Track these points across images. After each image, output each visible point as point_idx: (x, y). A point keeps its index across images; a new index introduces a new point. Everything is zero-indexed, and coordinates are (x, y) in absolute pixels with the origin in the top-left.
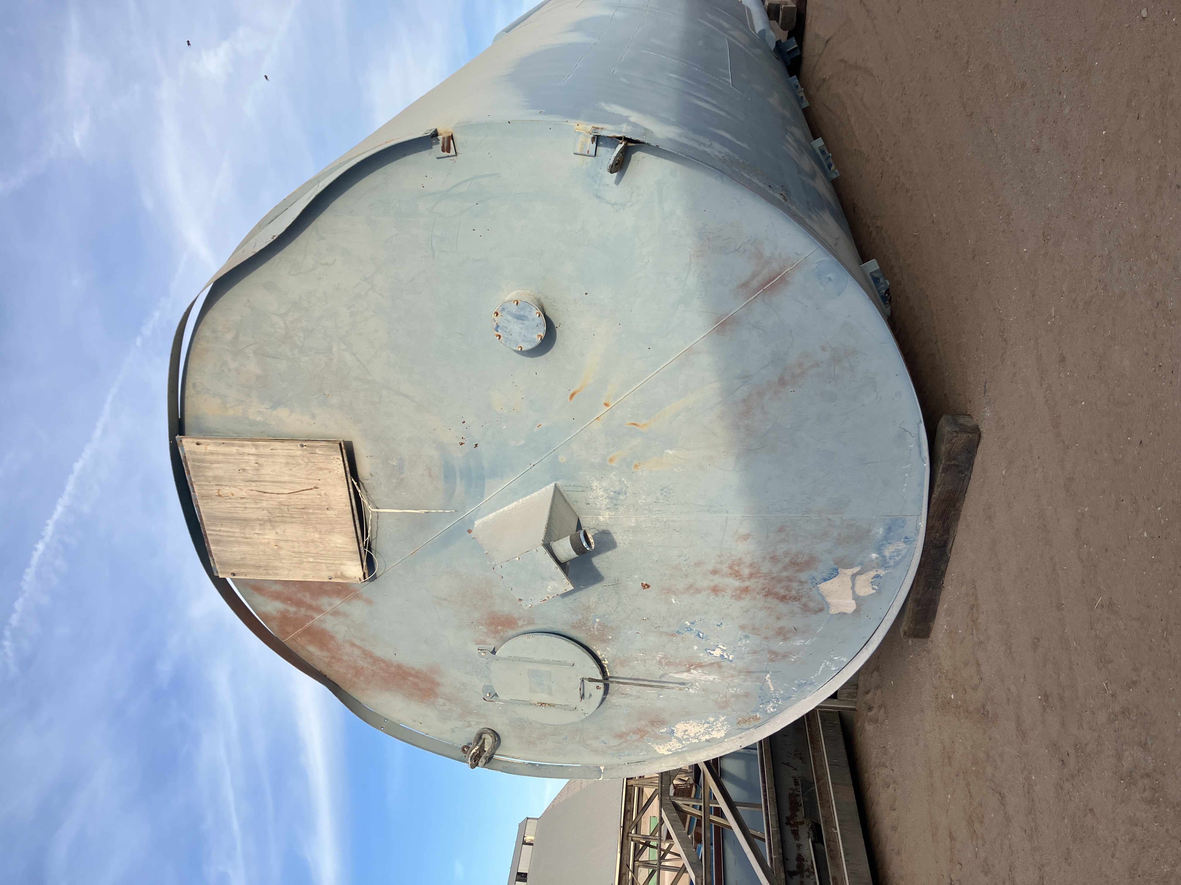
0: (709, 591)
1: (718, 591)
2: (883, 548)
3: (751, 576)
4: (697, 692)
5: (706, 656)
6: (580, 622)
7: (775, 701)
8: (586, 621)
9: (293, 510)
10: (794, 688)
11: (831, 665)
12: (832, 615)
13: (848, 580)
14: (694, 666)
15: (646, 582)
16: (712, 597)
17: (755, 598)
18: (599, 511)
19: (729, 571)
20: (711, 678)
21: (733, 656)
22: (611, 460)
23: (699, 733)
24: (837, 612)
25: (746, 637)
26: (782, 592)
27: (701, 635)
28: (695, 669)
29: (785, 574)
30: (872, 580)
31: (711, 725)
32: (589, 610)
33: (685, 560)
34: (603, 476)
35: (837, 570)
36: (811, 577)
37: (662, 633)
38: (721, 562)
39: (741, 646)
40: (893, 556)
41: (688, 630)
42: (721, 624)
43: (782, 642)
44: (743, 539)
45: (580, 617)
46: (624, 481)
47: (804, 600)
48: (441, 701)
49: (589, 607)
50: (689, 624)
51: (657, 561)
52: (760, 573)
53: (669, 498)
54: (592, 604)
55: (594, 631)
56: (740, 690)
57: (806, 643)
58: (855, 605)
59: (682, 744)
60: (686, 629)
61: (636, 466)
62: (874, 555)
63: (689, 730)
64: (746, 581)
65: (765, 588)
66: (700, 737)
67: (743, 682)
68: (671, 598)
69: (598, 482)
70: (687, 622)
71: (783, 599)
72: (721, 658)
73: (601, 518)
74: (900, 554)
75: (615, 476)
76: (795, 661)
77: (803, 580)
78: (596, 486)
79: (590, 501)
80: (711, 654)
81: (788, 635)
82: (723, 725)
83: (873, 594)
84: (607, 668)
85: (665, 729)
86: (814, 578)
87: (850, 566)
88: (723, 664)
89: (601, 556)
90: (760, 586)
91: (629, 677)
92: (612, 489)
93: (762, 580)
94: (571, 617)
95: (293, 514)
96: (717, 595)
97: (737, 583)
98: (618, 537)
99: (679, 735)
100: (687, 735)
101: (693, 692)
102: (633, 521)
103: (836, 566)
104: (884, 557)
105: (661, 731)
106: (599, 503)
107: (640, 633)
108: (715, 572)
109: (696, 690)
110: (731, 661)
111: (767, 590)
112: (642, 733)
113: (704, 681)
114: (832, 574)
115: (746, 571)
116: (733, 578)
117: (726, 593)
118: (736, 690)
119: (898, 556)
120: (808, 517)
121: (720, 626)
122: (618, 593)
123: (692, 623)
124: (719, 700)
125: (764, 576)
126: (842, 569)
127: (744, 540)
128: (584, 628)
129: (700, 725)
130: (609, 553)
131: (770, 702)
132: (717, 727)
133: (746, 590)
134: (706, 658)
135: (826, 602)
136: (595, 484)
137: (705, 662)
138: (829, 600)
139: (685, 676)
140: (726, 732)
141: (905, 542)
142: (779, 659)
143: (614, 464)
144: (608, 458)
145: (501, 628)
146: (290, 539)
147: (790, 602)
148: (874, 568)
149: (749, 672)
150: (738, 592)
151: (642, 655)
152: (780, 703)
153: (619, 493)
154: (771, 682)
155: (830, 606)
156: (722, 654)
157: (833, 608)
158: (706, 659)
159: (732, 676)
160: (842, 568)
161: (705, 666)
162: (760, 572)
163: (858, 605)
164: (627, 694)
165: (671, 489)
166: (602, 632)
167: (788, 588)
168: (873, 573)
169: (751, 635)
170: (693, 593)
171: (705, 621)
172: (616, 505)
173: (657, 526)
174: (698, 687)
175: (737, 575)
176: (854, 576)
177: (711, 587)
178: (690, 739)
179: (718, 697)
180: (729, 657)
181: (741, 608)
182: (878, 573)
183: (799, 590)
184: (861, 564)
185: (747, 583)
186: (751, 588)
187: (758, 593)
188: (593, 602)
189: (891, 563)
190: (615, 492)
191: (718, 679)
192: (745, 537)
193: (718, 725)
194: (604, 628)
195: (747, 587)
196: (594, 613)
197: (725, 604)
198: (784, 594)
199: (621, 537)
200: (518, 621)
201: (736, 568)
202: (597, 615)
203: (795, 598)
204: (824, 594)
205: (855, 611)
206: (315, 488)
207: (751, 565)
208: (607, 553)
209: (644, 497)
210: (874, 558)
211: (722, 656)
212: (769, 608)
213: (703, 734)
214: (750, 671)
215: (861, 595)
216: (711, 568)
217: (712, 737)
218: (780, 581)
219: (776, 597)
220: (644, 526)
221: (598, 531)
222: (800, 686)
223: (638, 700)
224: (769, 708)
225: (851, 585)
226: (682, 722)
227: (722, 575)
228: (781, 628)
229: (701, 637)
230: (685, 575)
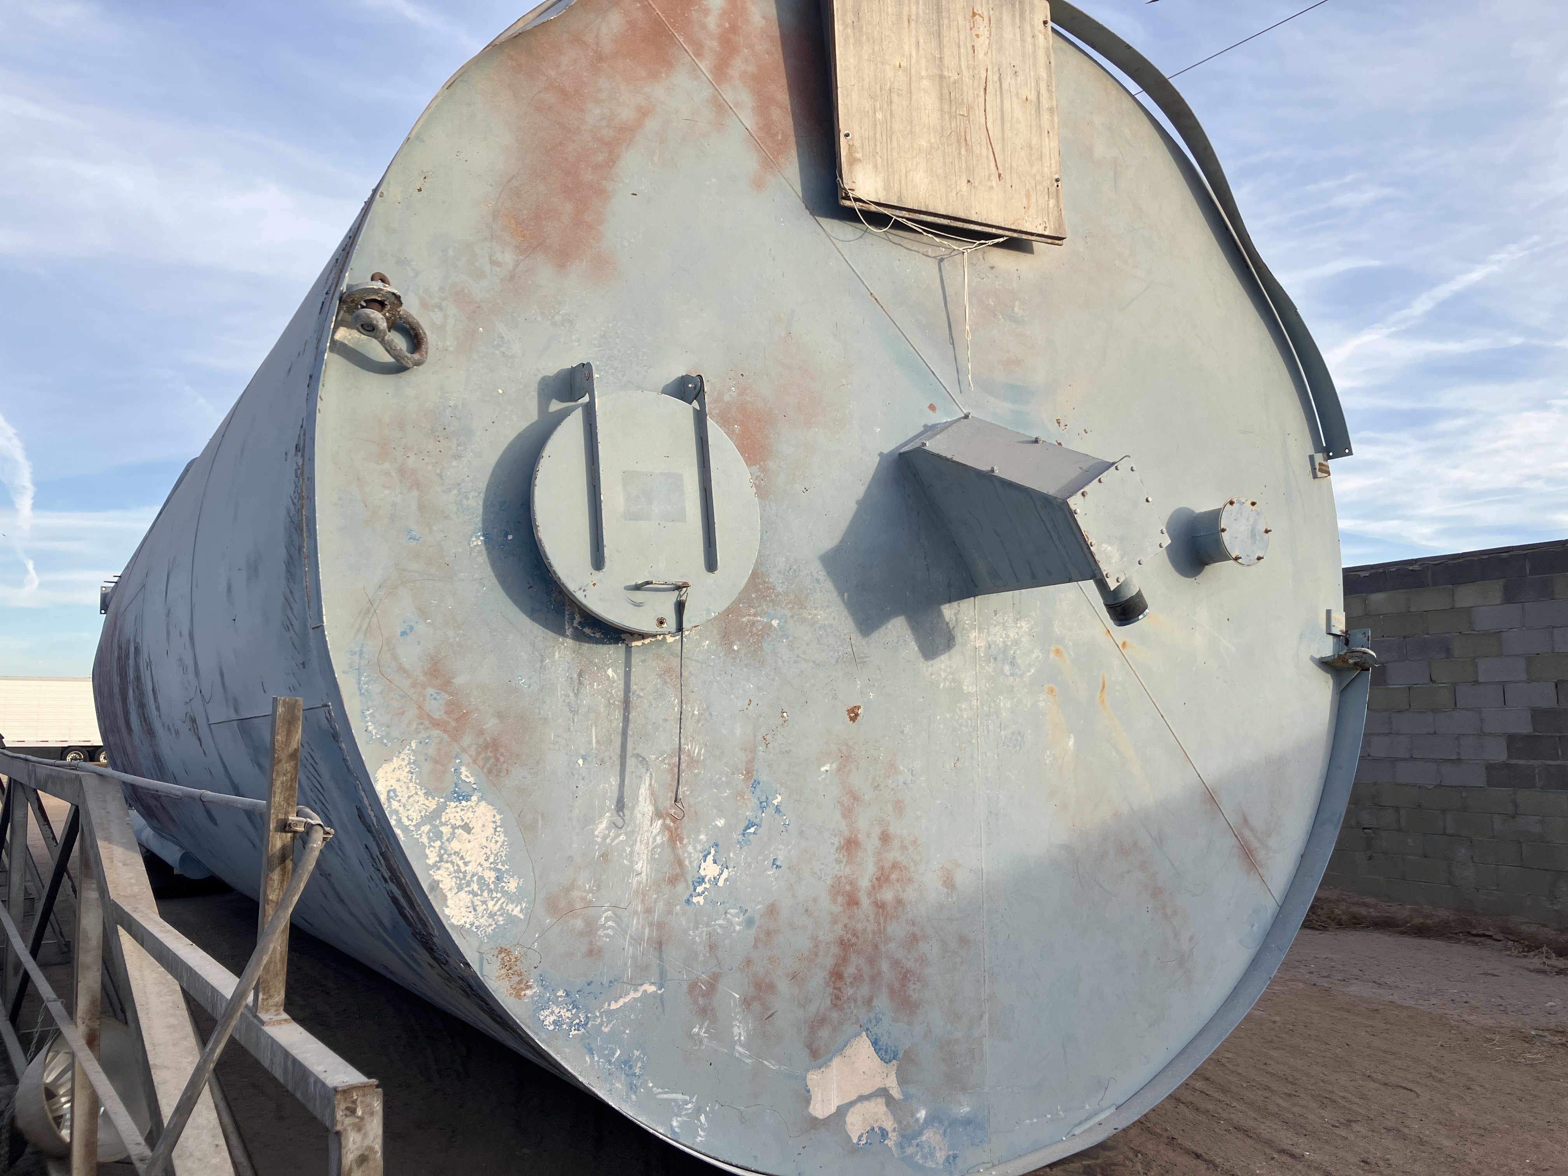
0: (847, 834)
1: (847, 849)
2: (936, 1124)
3: (880, 906)
4: (599, 840)
5: (699, 847)
6: (768, 588)
7: (578, 1021)
8: (771, 601)
9: (962, 124)
10: (618, 1052)
11: (686, 1114)
12: (805, 1079)
13: (878, 1083)
14: (672, 824)
15: (861, 715)
16: (836, 840)
17: (834, 921)
18: (986, 631)
19: (887, 865)
20: (641, 865)
21: (702, 903)
22: (1058, 651)
23: (461, 863)
24: (810, 1087)
25: (750, 922)
26: (850, 971)
27: (752, 830)
28: (665, 827)
29: (885, 966)
30: (876, 1129)
31: (492, 886)
32: (797, 607)
33: (905, 783)
34: (1035, 639)
35: (894, 1058)
36: (881, 1016)
37: (753, 751)
38: (903, 848)
39: (728, 915)
40: (922, 1148)
41: (761, 803)
42: (777, 867)
43: (740, 998)
44: (945, 879)
45: (779, 589)
46: (1030, 672)
47: (835, 1015)
48: (508, 258)
49: (802, 607)
50: (775, 802)
51: (902, 732)
52: (885, 920)
53: (1008, 746)
54: (810, 614)
55: (749, 615)
56: (607, 936)
57: (738, 1048)
58: (826, 1115)
59: (418, 826)
60: (764, 799)
61: (1052, 691)
62: (922, 1114)
63: (471, 837)
64: (869, 898)
65: (858, 938)
66: (449, 865)
67: (631, 937)
68: (832, 764)
69: (1027, 630)
70: (779, 798)
71: (837, 975)
72: (695, 879)
73: (974, 634)
74: (926, 1158)
75: (1037, 657)
76: (692, 1037)
77: (875, 1002)
78: (1021, 627)
79: (1000, 616)
80: (705, 856)
81: (756, 1006)
82: (492, 915)
83: (849, 1138)
84: (653, 640)
85: (472, 780)
86: (878, 1020)
87: (902, 1080)
88: (680, 887)
89: (909, 632)
90: (859, 926)
91: (634, 687)
92: (1018, 652)
93: (871, 927)
94: (779, 572)
95: (956, 122)
96: (839, 849)
97: (864, 883)
98: (943, 663)
99: (454, 813)
100: (453, 833)
101: (596, 833)
102: (971, 687)
103: (901, 1054)
104: (920, 1133)
105: (463, 769)
106: (998, 631)
107: (751, 707)
108: (885, 838)
109: (605, 838)
110: (688, 901)
111: (854, 940)
112: (453, 724)
113: (632, 852)
114: (886, 1052)
115: (887, 895)
116: (874, 875)
117: (845, 867)
118: (609, 927)
119: (924, 1157)
120: (985, 980)
121: (773, 864)
122: (837, 662)
123: (778, 810)
124: (576, 893)
125: (880, 930)
126: (895, 1067)
127: (945, 882)
128: (753, 596)
129: (491, 860)
130: (914, 647)
131: (574, 1011)
132: (484, 902)
133: (852, 901)
134: (695, 848)
135: (831, 1060)
136: (1024, 625)
137: (684, 846)
138: (836, 1062)
139: (644, 807)
140: (468, 926)
141: (947, 1159)
142: (695, 1002)
143: (1052, 655)
144: (1060, 647)
145: (737, 432)
146: (914, 97)
147: (830, 990)
148: (900, 1122)
149: (659, 945)
150: (848, 888)
151: (696, 713)
152: (573, 1032)
153: (1013, 664)
154: (635, 999)
155: (823, 1069)
156: (706, 880)
157: (820, 1076)
158: (690, 851)
159: (648, 911)
160: (898, 1067)
161: (674, 849)
162: (888, 921)
163: (827, 1121)
164: (580, 683)
165: (1020, 749)
166: (748, 630)
167: (858, 978)
168: (889, 1124)
169: (753, 931)
170: (842, 805)
171: (784, 832)
172: (995, 659)
173: (963, 728)
174: (613, 840)
175: (882, 879)
176: (883, 1092)
177: (856, 836)
178: (438, 843)
179: (585, 891)
180: (699, 895)
181: (815, 900)
182: (890, 1135)
183: (855, 1001)
184: (907, 1096)
185: (865, 902)
186: (856, 911)
187: (845, 926)
188: (816, 615)
189: (909, 1151)
190: (1014, 657)
191: (639, 883)
192: (949, 882)
193: (491, 904)
194: (756, 634)
195: (857, 904)
196: (792, 617)
197: (822, 867)
198: (846, 975)
199: (943, 667)
200: (758, 466)
201: (893, 877)
202: (786, 622)
203: (837, 998)
204: (848, 1051)
205: (816, 1119)
206: (1000, 175)
207: (899, 902)
208: (913, 643)
209: (1008, 705)
210: (918, 1115)
211: (702, 880)
212: (816, 955)
213: (459, 871)
214: (663, 947)
215: (847, 1119)
216: (892, 830)
217: (449, 895)
218: (872, 961)
219: (840, 961)
220: (963, 706)
221: (954, 628)
222: (627, 1063)
223: (566, 709)
224: (557, 1011)
225: (867, 1092)
226: (498, 817)
227: (879, 853)
228: (771, 988)
229: (745, 830)
230: (878, 785)
